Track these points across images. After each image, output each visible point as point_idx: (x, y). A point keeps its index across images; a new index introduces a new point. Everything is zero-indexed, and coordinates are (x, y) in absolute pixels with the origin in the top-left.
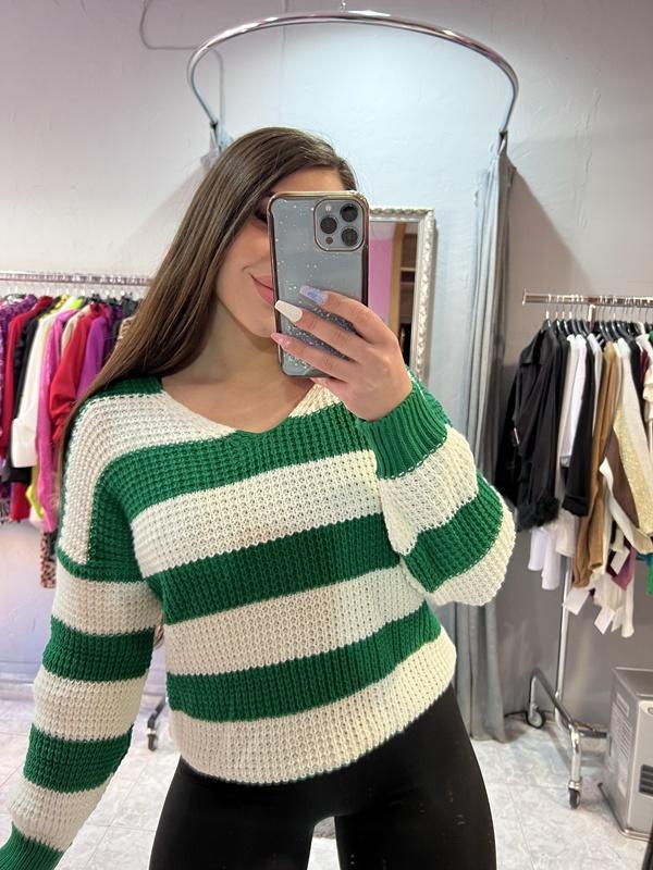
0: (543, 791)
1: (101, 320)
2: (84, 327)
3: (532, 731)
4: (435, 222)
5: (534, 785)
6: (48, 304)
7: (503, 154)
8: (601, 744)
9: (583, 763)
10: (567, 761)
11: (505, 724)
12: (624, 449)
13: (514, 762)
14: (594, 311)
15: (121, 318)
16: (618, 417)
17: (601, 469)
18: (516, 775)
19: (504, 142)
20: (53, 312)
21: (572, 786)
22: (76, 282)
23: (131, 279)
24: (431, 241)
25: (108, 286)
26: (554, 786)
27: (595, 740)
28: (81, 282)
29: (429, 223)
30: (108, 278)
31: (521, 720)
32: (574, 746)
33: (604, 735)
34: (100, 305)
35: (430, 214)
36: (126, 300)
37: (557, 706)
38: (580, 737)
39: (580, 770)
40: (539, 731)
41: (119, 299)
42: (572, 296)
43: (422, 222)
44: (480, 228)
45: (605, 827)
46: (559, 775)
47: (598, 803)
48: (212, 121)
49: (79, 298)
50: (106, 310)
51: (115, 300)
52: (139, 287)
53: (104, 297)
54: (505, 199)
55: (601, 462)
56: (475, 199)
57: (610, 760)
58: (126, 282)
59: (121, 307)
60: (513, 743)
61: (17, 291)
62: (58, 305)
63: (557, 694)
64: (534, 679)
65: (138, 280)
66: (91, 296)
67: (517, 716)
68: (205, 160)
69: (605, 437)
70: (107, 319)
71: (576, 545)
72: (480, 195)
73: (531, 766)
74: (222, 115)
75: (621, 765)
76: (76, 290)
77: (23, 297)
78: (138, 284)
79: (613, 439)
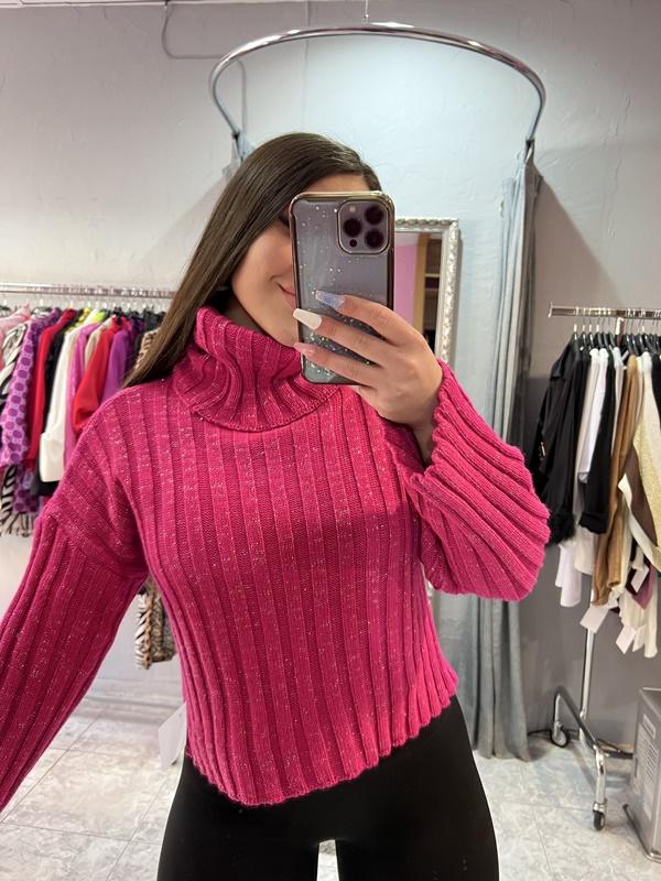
0: (567, 812)
1: (123, 333)
2: (106, 340)
3: (556, 750)
4: (459, 233)
5: (558, 806)
6: (73, 317)
7: (530, 164)
8: (626, 766)
9: (608, 784)
10: (592, 781)
11: (529, 742)
12: (644, 465)
13: (537, 781)
14: (622, 324)
15: (144, 331)
16: (638, 432)
17: (620, 486)
18: (540, 796)
19: (530, 151)
20: (77, 324)
21: (596, 808)
22: (98, 295)
23: (152, 292)
24: (456, 252)
25: (131, 299)
26: (578, 807)
27: (620, 761)
28: (103, 295)
29: (453, 233)
30: (130, 291)
31: (545, 739)
32: (599, 767)
33: (628, 756)
34: (123, 318)
35: (454, 224)
36: (148, 313)
37: (581, 725)
38: (605, 757)
39: (604, 791)
40: (563, 750)
41: (140, 312)
42: (600, 309)
43: (446, 232)
44: (506, 238)
45: (630, 850)
46: (583, 796)
47: (622, 825)
48: (234, 131)
49: (101, 311)
50: (128, 323)
51: (137, 313)
52: (160, 300)
53: (125, 310)
54: (531, 209)
55: (620, 479)
56: (500, 209)
57: (636, 781)
58: (147, 295)
59: (143, 320)
60: (537, 762)
61: (42, 304)
62: (81, 318)
63: (581, 714)
64: (559, 697)
65: (160, 292)
66: (113, 310)
67: (540, 735)
68: (227, 170)
69: (625, 453)
70: (129, 333)
71: (596, 563)
72: (505, 205)
73: (554, 786)
74: (244, 126)
75: (646, 787)
76: (97, 303)
77: (49, 310)
78: (160, 297)
79: (633, 456)
